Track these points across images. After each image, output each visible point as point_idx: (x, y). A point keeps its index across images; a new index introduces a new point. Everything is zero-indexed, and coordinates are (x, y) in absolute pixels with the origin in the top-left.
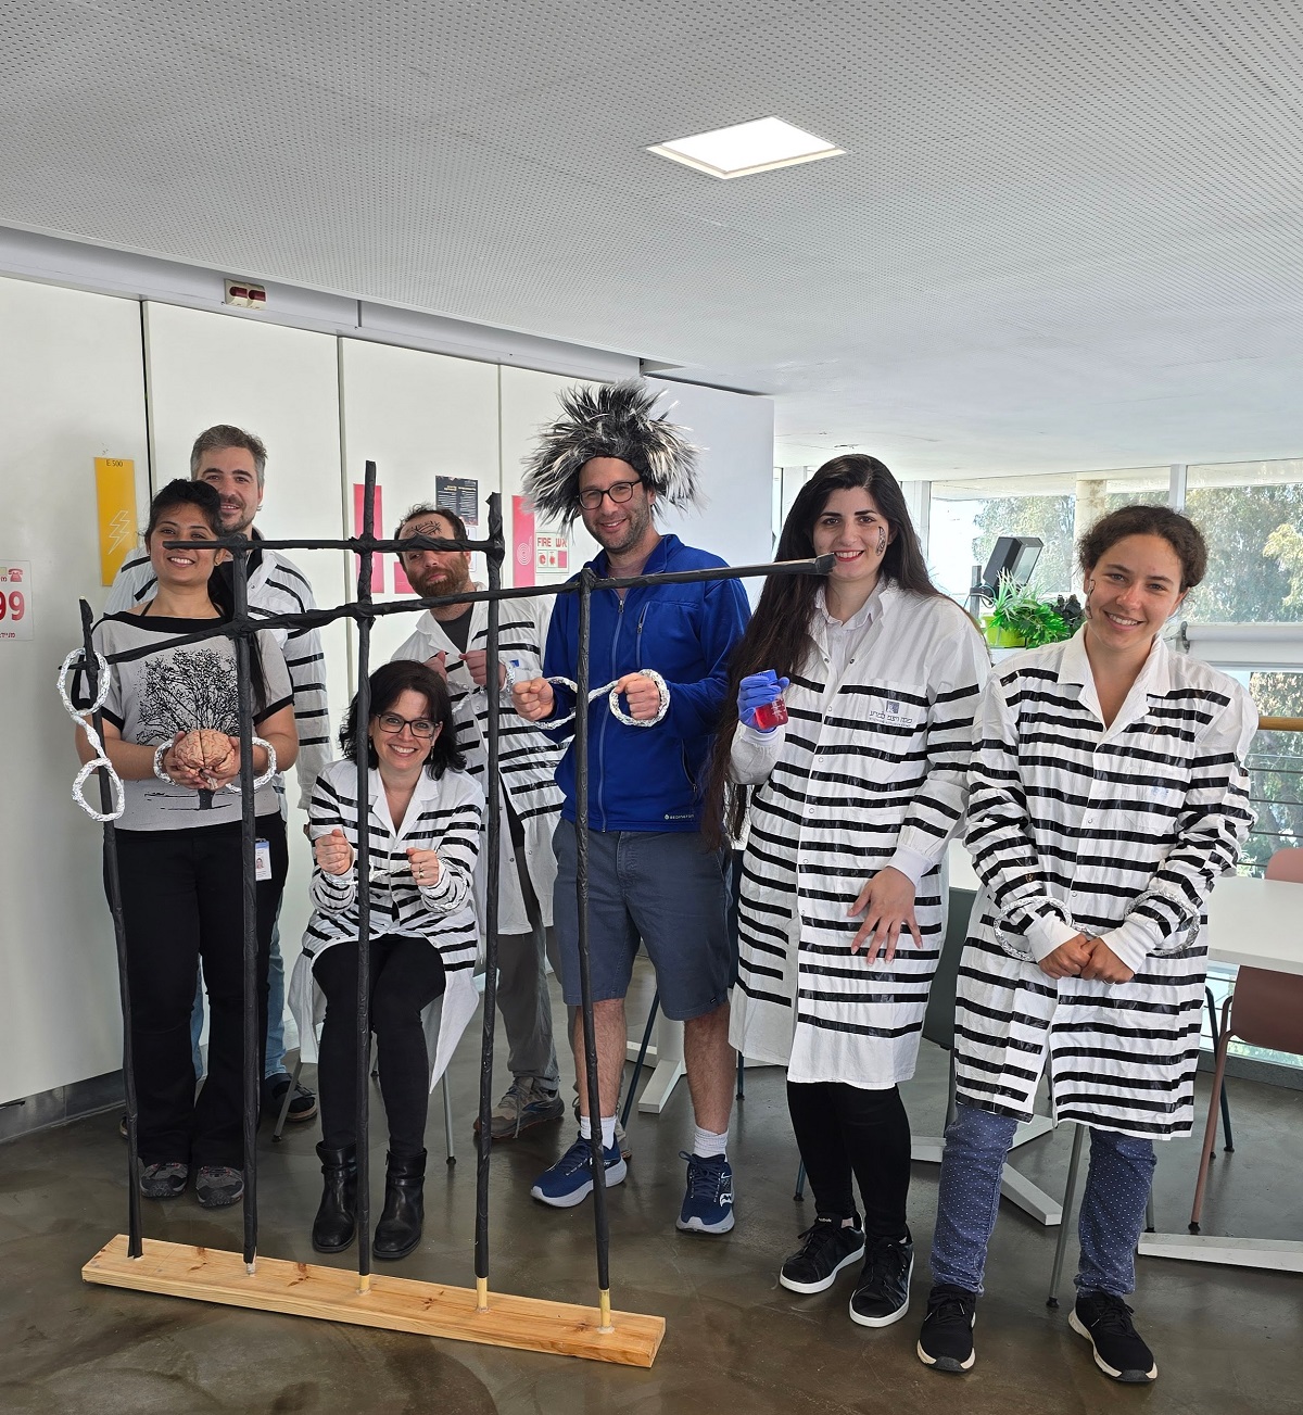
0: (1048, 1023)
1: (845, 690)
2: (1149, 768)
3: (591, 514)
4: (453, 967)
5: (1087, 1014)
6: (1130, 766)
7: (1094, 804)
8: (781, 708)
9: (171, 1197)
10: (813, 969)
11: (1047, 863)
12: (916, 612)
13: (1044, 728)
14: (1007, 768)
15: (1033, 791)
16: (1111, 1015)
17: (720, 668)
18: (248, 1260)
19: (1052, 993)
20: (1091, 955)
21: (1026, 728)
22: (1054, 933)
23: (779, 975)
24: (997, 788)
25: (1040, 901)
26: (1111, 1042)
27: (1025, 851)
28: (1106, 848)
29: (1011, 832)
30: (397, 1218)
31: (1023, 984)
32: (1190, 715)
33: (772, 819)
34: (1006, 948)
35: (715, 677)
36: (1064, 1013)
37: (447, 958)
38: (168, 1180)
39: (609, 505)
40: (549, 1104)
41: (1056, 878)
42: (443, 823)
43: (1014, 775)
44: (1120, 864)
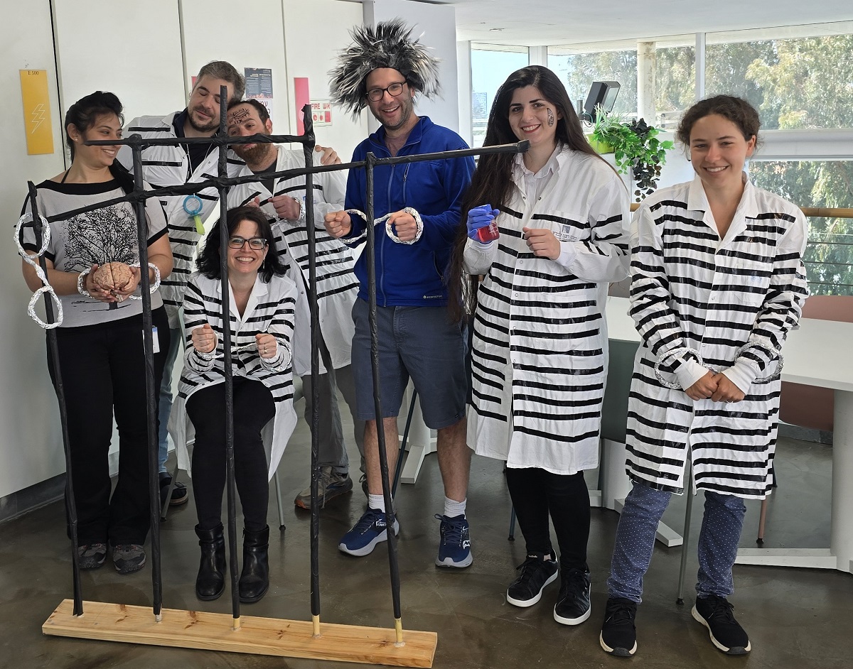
0: (688, 428)
1: (536, 217)
2: (749, 264)
3: (376, 104)
4: (279, 399)
5: (711, 421)
6: (737, 263)
7: (716, 288)
8: (495, 229)
9: (97, 568)
10: (521, 397)
11: (686, 326)
12: (581, 167)
13: (681, 239)
14: (656, 265)
15: (676, 279)
16: (727, 421)
17: (456, 204)
18: (157, 612)
19: (689, 409)
20: (718, 384)
21: (668, 239)
22: (694, 372)
23: (498, 401)
24: (651, 278)
25: (684, 351)
26: (727, 438)
27: (671, 318)
28: (723, 316)
29: (661, 306)
30: (252, 574)
31: (670, 404)
32: (773, 229)
33: (492, 300)
34: (662, 382)
35: (453, 210)
36: (699, 422)
37: (275, 394)
38: (94, 556)
39: (388, 98)
40: (343, 483)
41: (692, 335)
42: (271, 311)
43: (660, 269)
44: (732, 325)
